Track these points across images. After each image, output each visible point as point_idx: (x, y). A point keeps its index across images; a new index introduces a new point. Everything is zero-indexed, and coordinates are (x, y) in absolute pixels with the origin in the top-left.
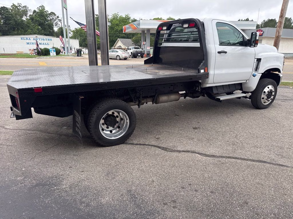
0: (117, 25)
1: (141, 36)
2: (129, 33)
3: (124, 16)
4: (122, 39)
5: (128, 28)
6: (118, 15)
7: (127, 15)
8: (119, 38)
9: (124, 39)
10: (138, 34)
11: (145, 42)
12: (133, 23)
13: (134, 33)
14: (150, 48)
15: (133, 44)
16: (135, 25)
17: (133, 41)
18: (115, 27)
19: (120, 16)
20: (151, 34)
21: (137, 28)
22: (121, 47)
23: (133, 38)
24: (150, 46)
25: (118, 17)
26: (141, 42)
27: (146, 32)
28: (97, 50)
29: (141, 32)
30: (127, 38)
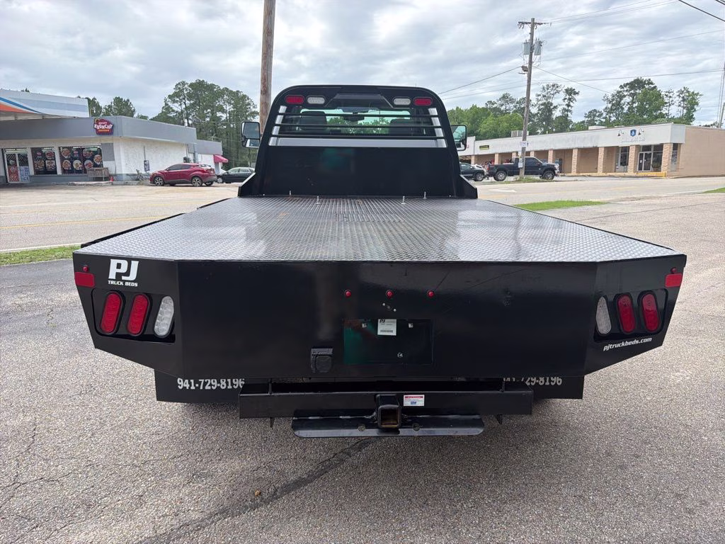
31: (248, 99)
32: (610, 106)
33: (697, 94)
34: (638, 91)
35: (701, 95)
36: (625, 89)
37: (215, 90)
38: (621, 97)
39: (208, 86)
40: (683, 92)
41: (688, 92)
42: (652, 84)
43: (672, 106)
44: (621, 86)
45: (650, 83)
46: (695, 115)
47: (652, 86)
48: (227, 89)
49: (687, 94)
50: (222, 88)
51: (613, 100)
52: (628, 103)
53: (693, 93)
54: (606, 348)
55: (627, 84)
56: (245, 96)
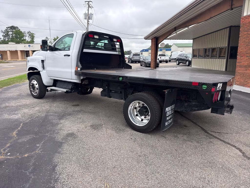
32: (4, 34)
33: (34, 34)
34: (14, 30)
35: (35, 34)
36: (9, 29)
38: (8, 32)
40: (29, 32)
41: (31, 33)
42: (18, 28)
43: (26, 37)
44: (7, 28)
45: (17, 28)
46: (34, 40)
47: (19, 29)
49: (30, 33)
51: (5, 32)
52: (11, 34)
53: (32, 33)
55: (9, 27)
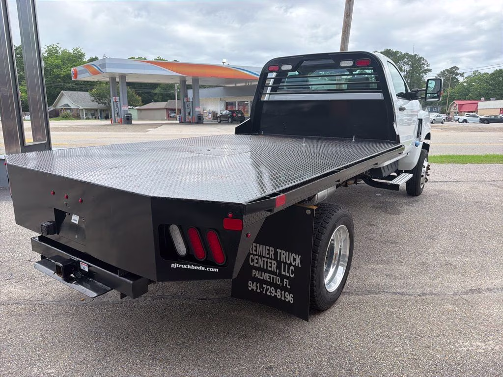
0: (57, 66)
1: (109, 87)
2: (85, 81)
3: (71, 51)
4: (70, 92)
5: (82, 72)
6: (57, 48)
7: (76, 50)
8: (63, 90)
9: (74, 92)
10: (100, 83)
11: (118, 97)
12: (92, 63)
13: (94, 82)
14: (129, 108)
15: (93, 101)
16: (96, 66)
17: (93, 95)
18: (54, 71)
19: (62, 49)
20: (129, 84)
21: (100, 71)
22: (69, 106)
23: (91, 90)
24: (129, 105)
25: (59, 51)
26: (110, 96)
27: (117, 80)
28: (22, 113)
29: (108, 80)
30: (79, 91)
31: (423, 60)
37: (398, 55)
39: (393, 52)
48: (407, 54)
50: (403, 53)
54: (174, 266)
56: (421, 58)
